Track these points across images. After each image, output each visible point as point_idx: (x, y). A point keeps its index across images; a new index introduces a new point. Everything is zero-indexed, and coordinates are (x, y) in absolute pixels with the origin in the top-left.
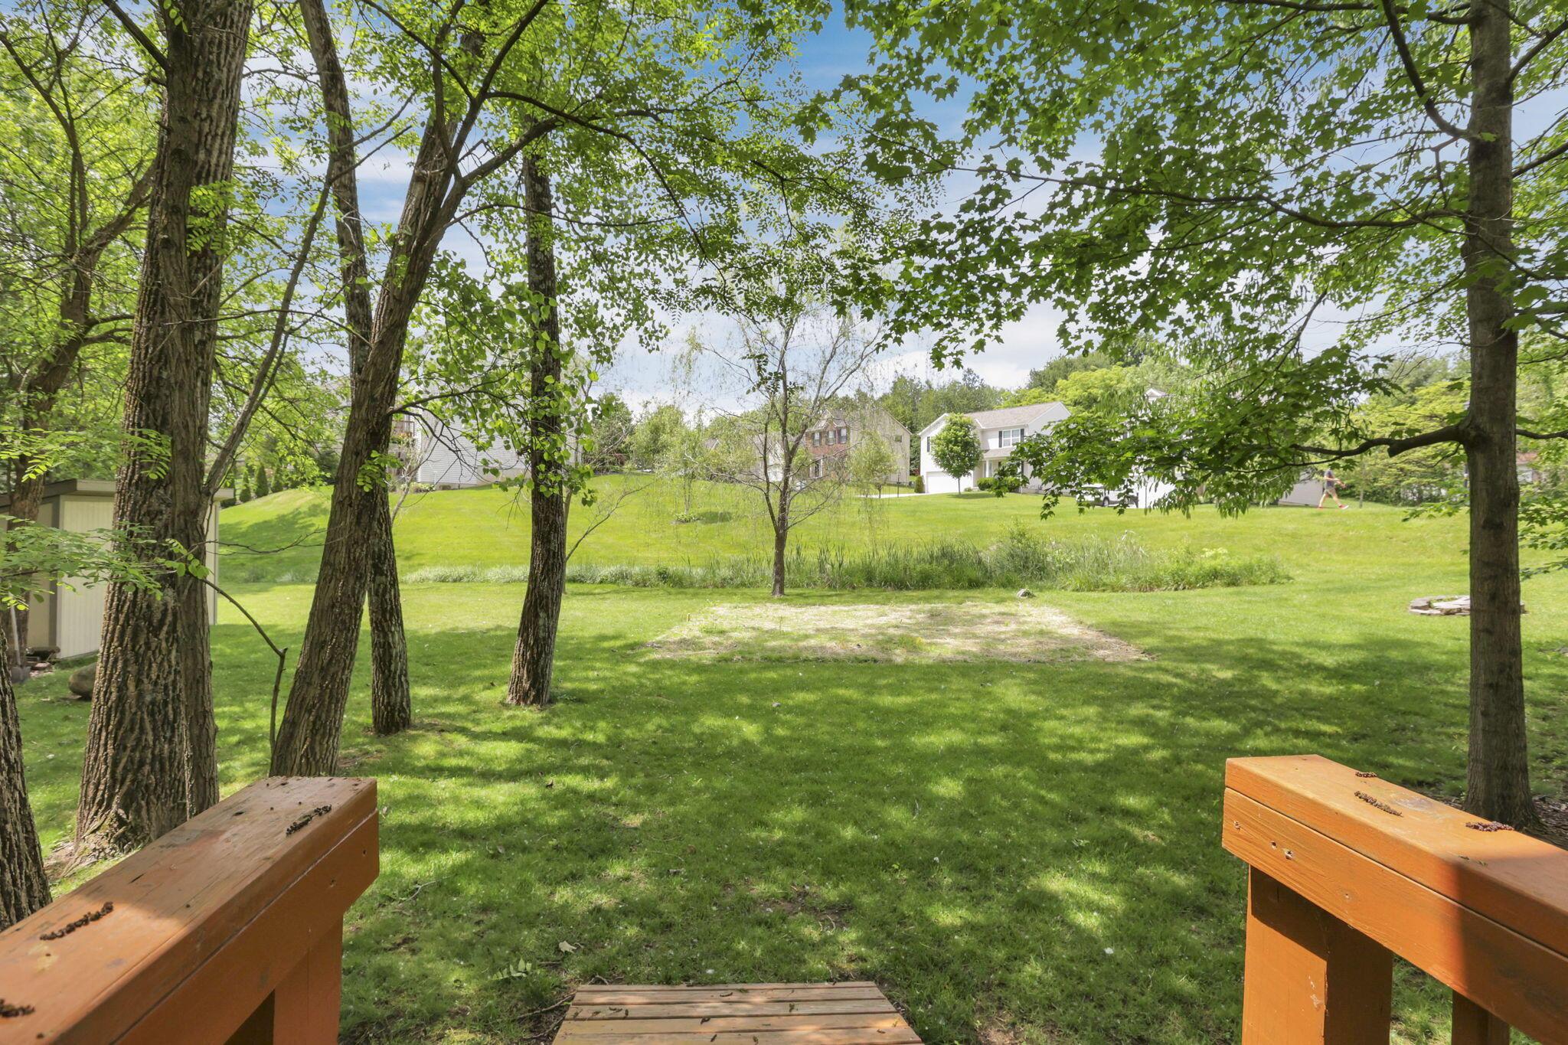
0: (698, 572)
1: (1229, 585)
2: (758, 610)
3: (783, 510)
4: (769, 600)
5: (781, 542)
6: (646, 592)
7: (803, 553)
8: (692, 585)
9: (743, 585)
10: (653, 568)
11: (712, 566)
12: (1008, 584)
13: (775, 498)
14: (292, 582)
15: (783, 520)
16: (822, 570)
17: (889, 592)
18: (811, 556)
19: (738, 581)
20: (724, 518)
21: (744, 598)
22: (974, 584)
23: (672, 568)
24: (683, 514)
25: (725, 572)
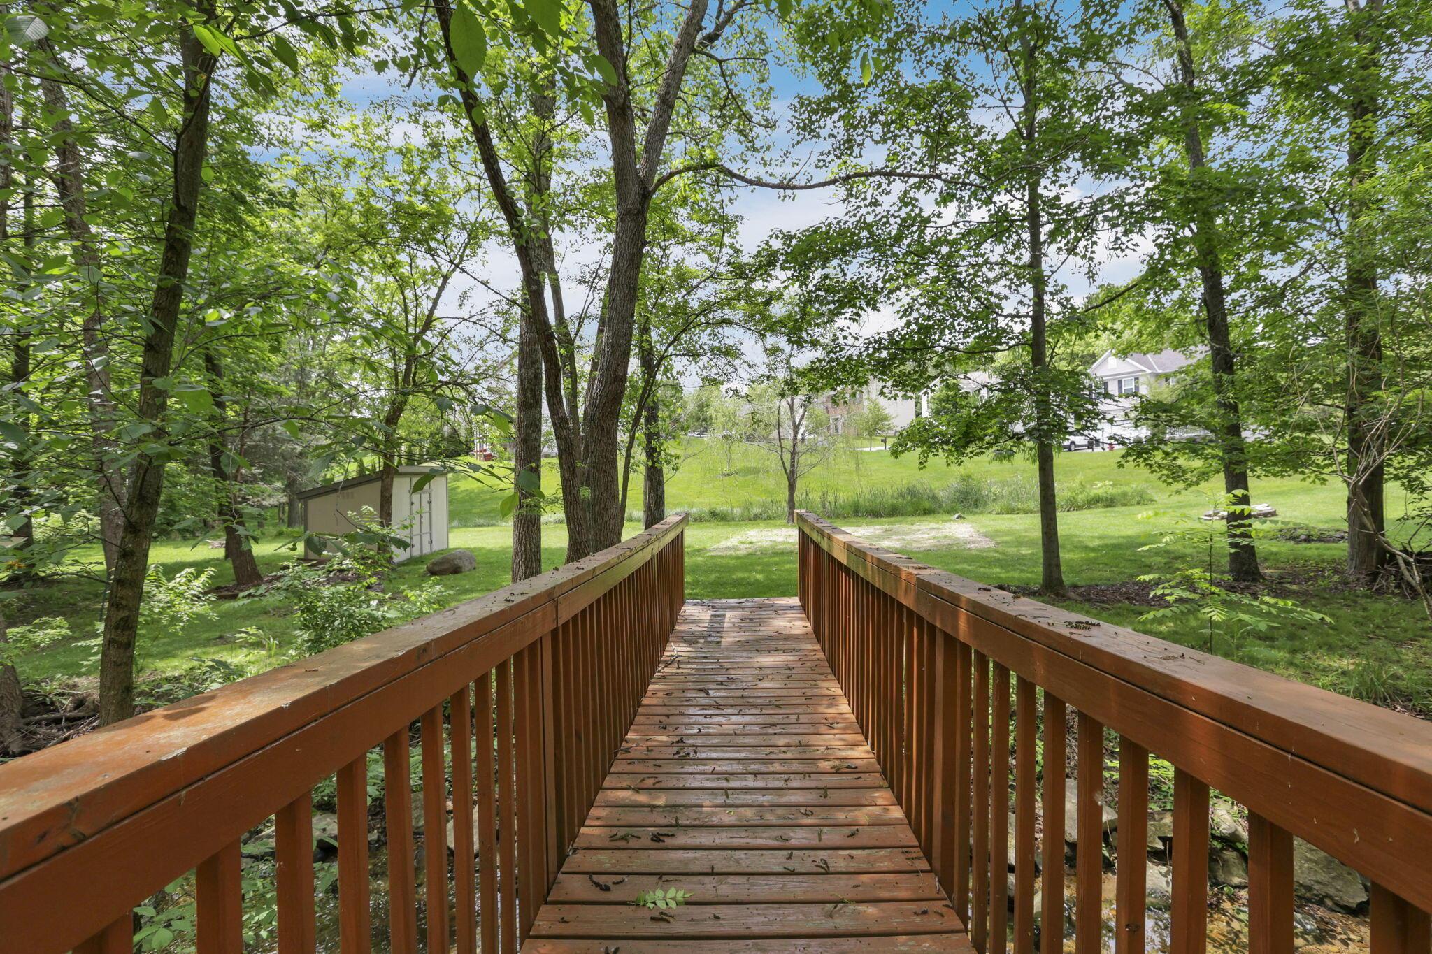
0: (737, 511)
1: (1107, 506)
2: (777, 531)
3: (793, 466)
4: (785, 526)
5: (792, 487)
6: (702, 525)
7: (811, 495)
8: (733, 520)
9: (769, 518)
10: (706, 509)
11: (747, 506)
12: (950, 511)
13: (787, 457)
14: (458, 527)
15: (793, 472)
16: (824, 505)
17: (869, 519)
18: (816, 497)
19: (765, 516)
20: (756, 471)
21: (768, 526)
22: (928, 512)
23: (719, 509)
24: (725, 470)
25: (756, 510)
